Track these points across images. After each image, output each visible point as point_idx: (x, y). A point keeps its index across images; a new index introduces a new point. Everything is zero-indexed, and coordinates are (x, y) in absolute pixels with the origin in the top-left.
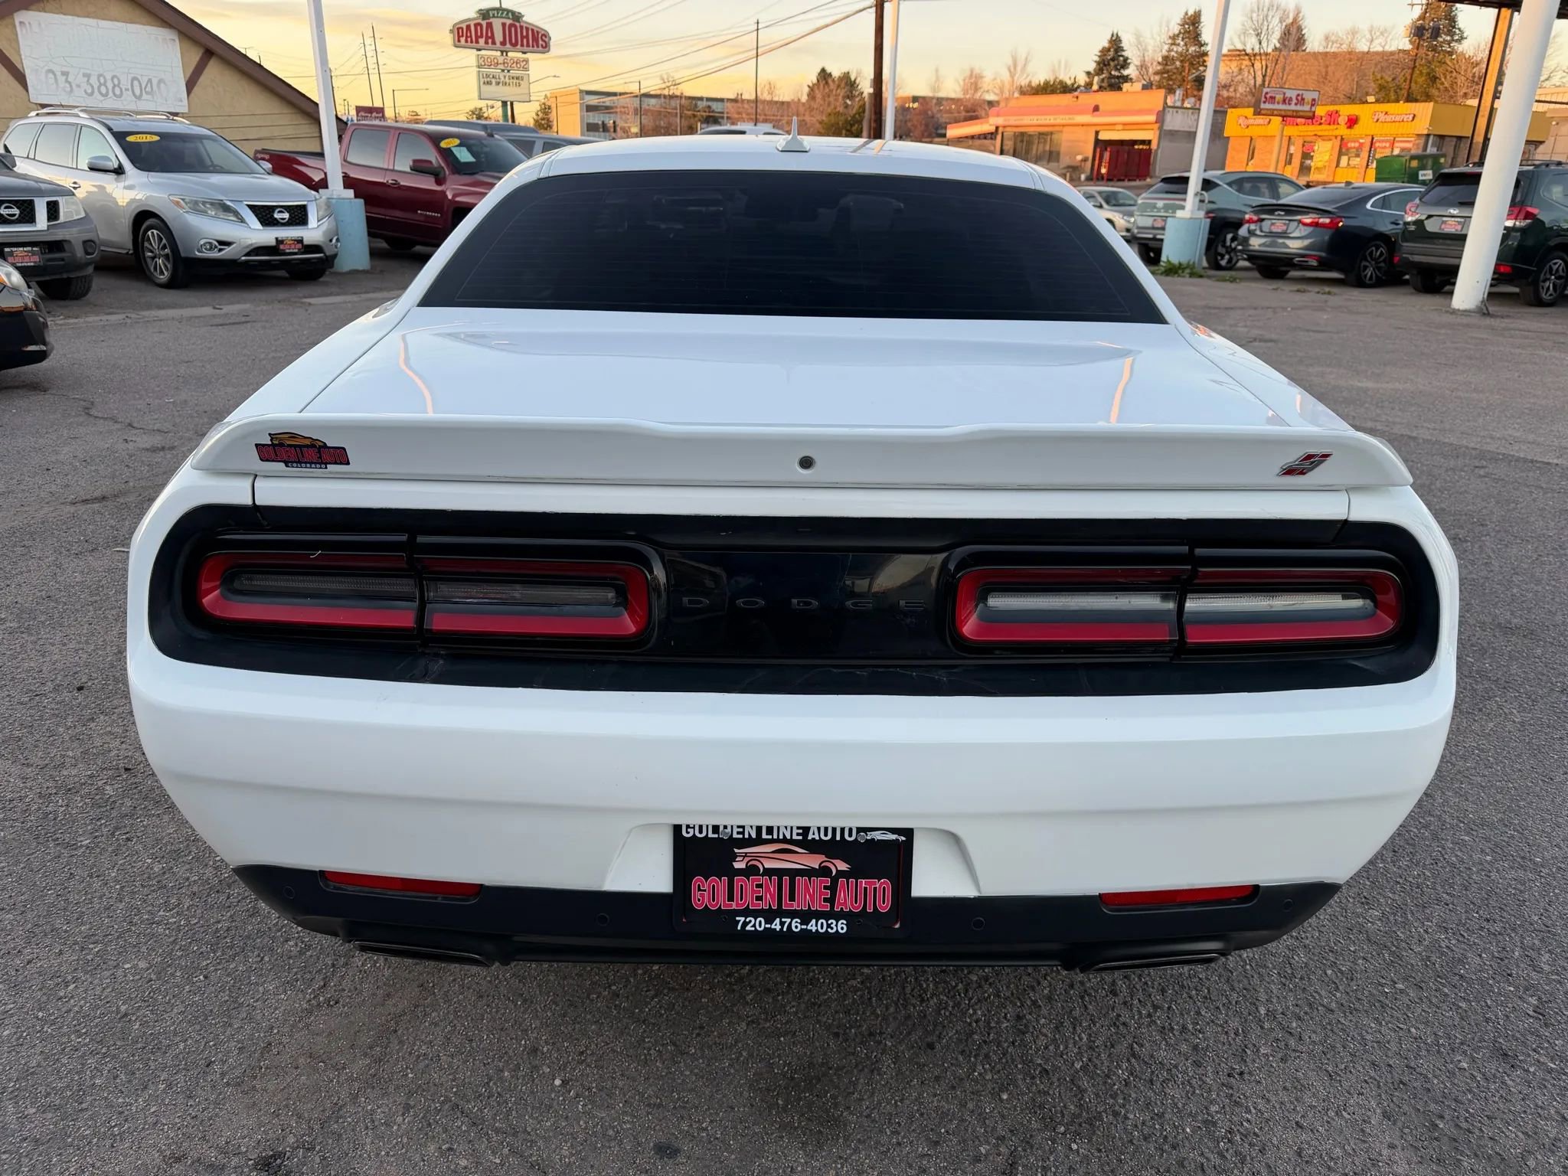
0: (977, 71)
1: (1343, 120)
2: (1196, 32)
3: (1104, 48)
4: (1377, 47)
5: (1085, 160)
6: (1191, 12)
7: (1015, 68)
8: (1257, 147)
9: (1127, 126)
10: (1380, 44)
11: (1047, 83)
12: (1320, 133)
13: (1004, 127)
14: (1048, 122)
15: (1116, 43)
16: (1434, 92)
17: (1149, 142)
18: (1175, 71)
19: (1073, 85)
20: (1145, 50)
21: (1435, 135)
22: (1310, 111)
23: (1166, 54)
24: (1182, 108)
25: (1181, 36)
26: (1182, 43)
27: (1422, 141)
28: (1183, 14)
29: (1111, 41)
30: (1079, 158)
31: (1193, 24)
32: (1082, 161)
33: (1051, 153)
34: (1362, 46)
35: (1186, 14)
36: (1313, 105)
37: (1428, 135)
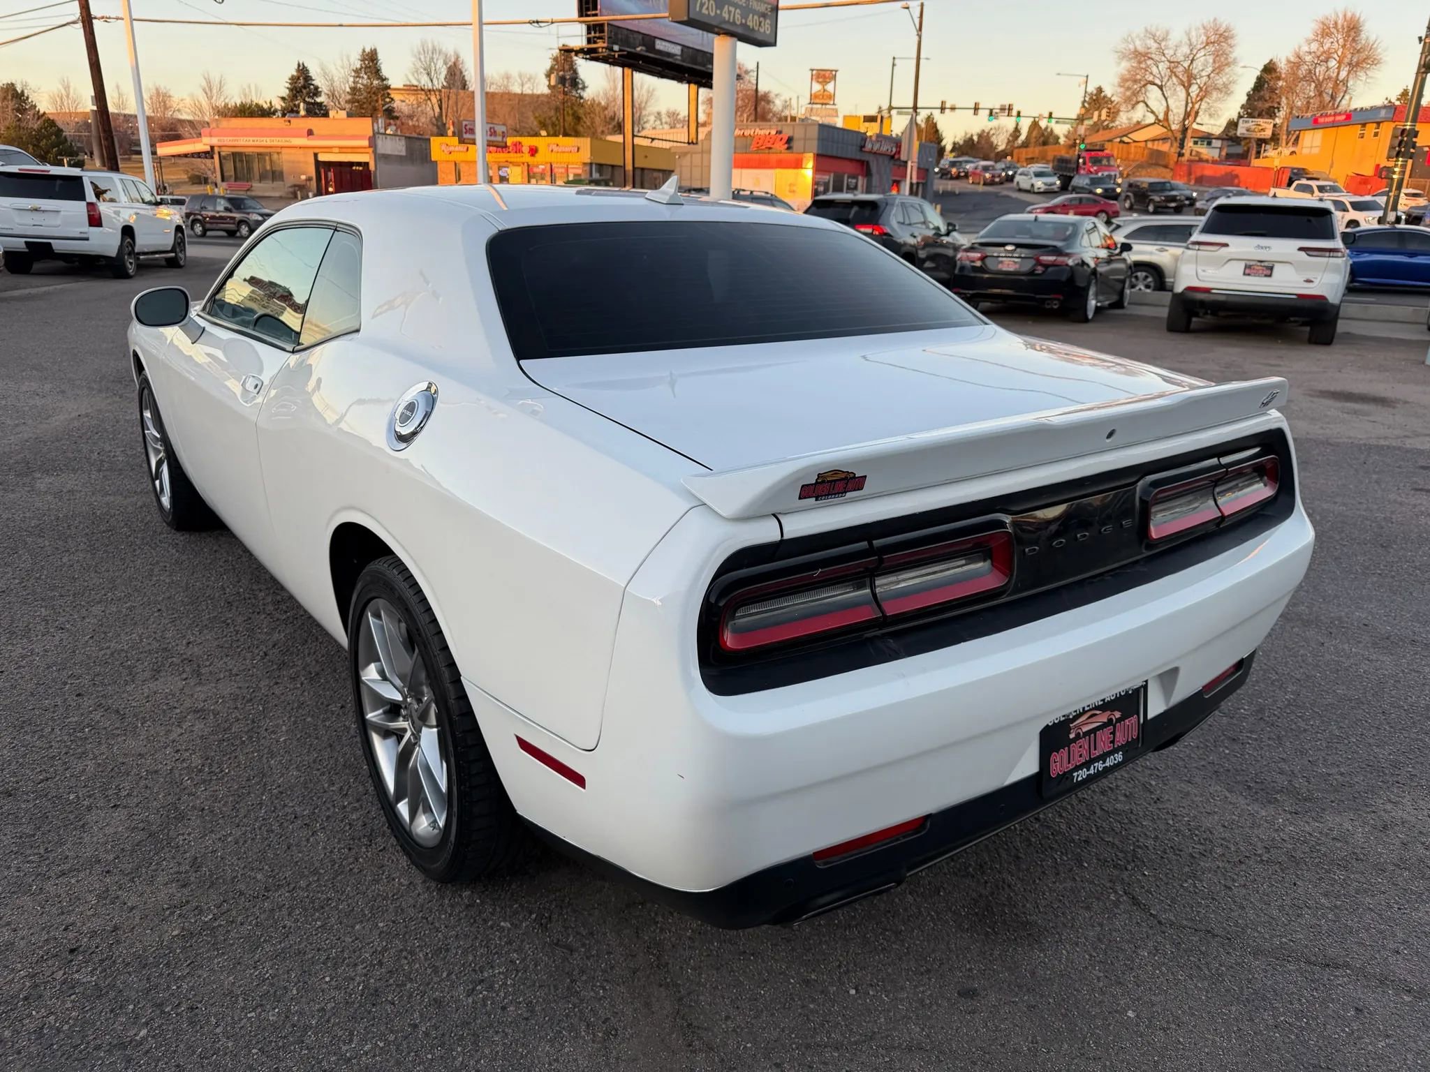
0: (162, 90)
1: (526, 149)
2: (376, 68)
3: (293, 76)
4: (527, 91)
5: (309, 179)
6: (368, 50)
7: (211, 90)
8: (462, 170)
9: (343, 149)
10: (529, 88)
11: (243, 105)
12: (509, 160)
13: (220, 147)
14: (264, 143)
15: (303, 71)
16: (580, 129)
17: (367, 164)
18: (365, 100)
19: (270, 109)
20: (332, 80)
21: (596, 164)
22: (502, 142)
23: (353, 85)
24: (385, 134)
25: (363, 70)
26: (365, 77)
27: (587, 168)
28: (360, 51)
29: (298, 70)
30: (303, 177)
31: (372, 61)
32: (306, 180)
33: (273, 172)
34: (516, 89)
35: (364, 51)
36: (503, 137)
37: (591, 164)
